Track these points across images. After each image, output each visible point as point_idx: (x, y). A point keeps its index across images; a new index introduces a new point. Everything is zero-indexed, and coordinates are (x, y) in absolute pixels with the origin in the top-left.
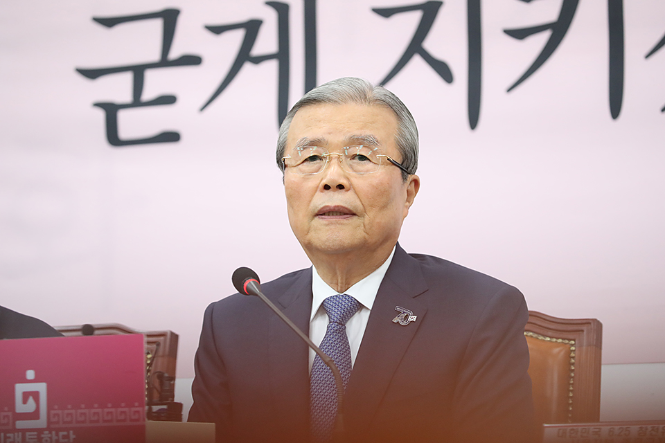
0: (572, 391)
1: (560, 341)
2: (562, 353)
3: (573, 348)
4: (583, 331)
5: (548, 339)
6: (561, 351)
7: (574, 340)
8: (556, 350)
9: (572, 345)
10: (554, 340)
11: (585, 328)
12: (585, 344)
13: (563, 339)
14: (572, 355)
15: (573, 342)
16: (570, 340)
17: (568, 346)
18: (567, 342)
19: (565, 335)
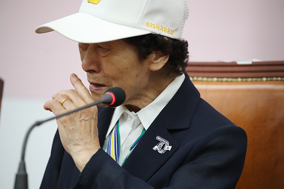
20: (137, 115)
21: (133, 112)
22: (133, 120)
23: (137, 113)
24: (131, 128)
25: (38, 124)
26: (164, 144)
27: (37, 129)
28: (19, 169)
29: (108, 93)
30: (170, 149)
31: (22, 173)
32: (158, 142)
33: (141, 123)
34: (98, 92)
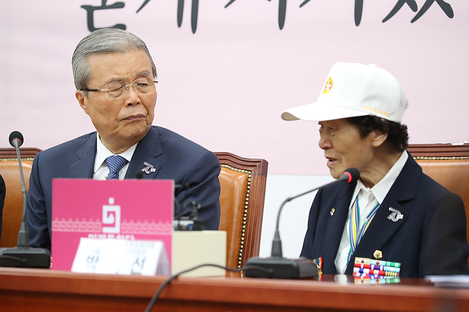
0: (247, 201)
1: (243, 171)
2: (243, 179)
3: (250, 176)
4: (256, 166)
5: (236, 169)
6: (243, 177)
7: (251, 171)
8: (240, 177)
9: (250, 174)
10: (240, 170)
11: (257, 164)
12: (257, 174)
13: (245, 170)
14: (249, 180)
15: (250, 172)
16: (248, 171)
17: (247, 174)
18: (247, 172)
19: (246, 168)
20: (371, 191)
21: (368, 188)
22: (368, 195)
23: (372, 189)
24: (368, 201)
25: (289, 200)
26: (396, 214)
27: (288, 204)
28: (275, 237)
29: (345, 173)
30: (402, 218)
31: (277, 239)
32: (391, 212)
33: (375, 198)
34: (333, 166)
